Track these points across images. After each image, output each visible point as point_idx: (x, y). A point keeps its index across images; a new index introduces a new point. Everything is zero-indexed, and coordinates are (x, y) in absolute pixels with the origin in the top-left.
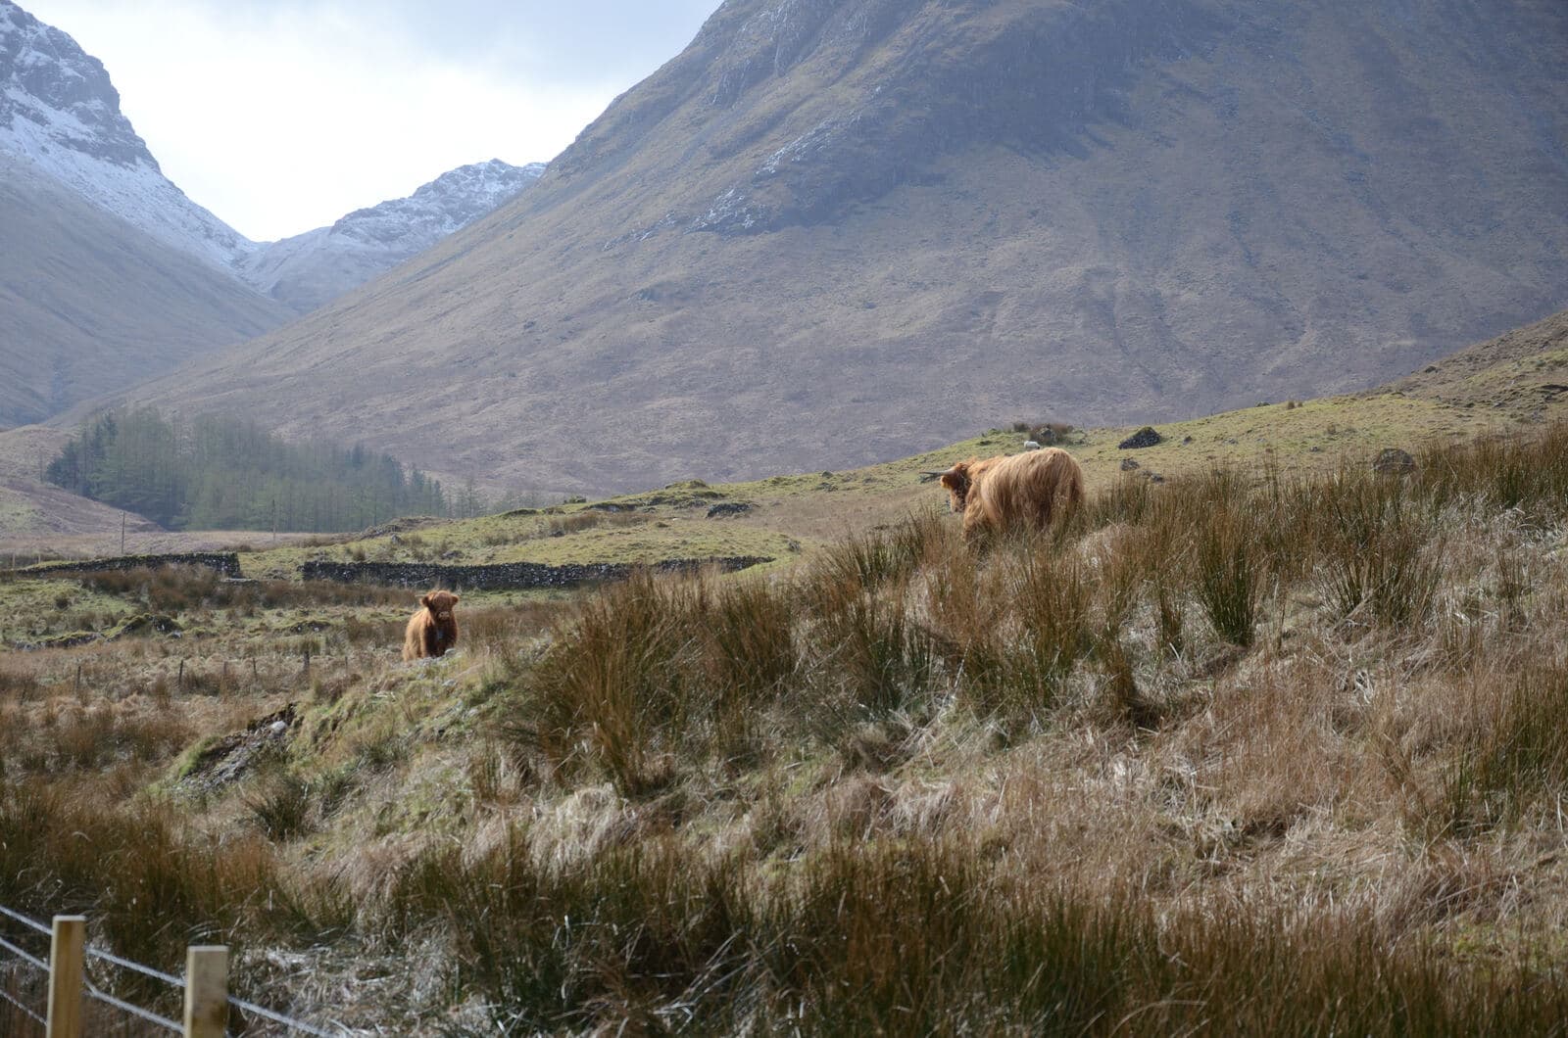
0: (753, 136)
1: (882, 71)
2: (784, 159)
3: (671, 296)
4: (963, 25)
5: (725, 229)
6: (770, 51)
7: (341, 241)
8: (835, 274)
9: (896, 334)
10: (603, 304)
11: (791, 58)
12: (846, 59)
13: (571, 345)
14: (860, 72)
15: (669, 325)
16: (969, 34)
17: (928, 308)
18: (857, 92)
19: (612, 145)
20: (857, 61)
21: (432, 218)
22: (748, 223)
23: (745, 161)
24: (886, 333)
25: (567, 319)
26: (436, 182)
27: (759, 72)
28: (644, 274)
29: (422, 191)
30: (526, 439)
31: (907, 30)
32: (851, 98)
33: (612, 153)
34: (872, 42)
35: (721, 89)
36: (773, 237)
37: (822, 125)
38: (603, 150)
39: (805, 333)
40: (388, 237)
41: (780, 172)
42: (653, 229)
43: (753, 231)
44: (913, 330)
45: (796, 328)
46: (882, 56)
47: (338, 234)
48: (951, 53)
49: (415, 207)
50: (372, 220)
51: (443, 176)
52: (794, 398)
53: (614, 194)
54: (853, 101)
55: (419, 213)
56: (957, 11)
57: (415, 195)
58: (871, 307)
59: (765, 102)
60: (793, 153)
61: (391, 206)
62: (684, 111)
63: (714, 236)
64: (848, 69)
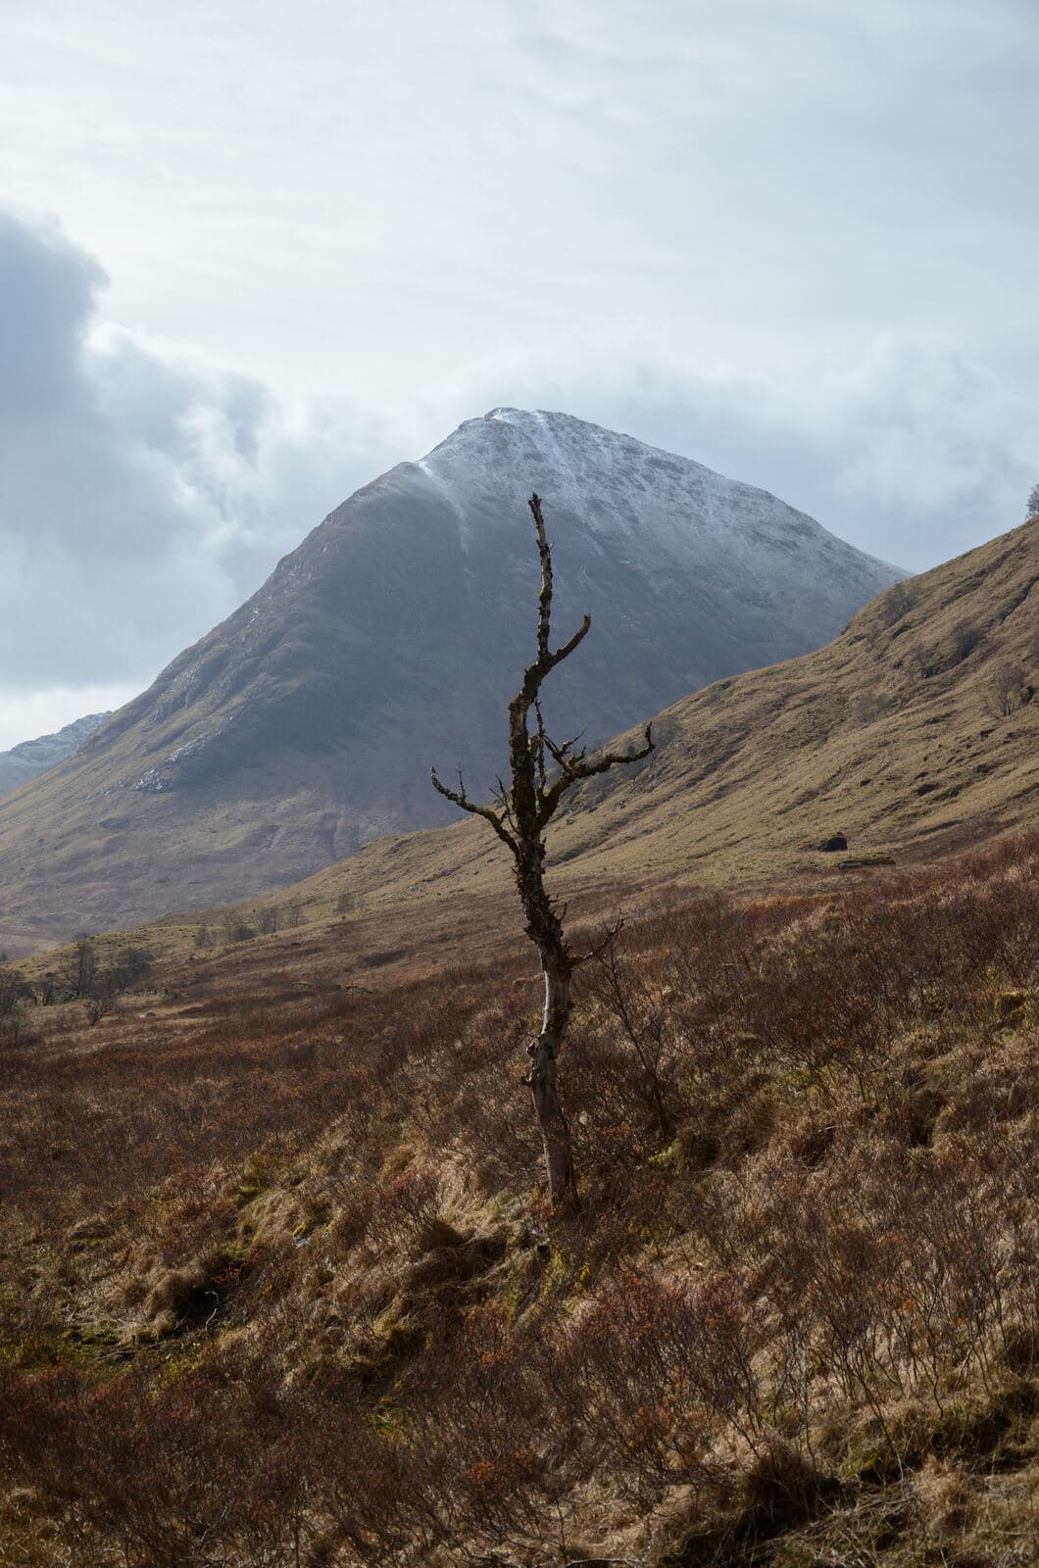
0: (167, 741)
1: (235, 708)
2: (181, 754)
3: (114, 826)
4: (278, 685)
5: (148, 790)
6: (184, 694)
7: (14, 760)
8: (200, 814)
9: (223, 847)
10: (81, 829)
11: (193, 699)
12: (218, 701)
13: (57, 852)
14: (224, 708)
15: (110, 841)
16: (279, 691)
17: (239, 834)
18: (221, 719)
19: (103, 740)
20: (224, 702)
21: (68, 746)
22: (159, 787)
23: (161, 754)
24: (219, 847)
25: (61, 837)
26: (73, 724)
27: (178, 704)
28: (103, 813)
29: (65, 730)
30: (18, 905)
31: (249, 687)
32: (218, 721)
33: (103, 745)
34: (232, 693)
35: (159, 714)
36: (170, 794)
37: (201, 736)
38: (99, 743)
39: (178, 846)
40: (41, 757)
41: (178, 761)
42: (112, 789)
43: (161, 791)
44: (231, 845)
45: (174, 843)
46: (236, 700)
47: (12, 756)
48: (269, 700)
49: (59, 739)
50: (34, 747)
51: (77, 721)
52: (159, 881)
53: (97, 769)
54: (218, 724)
55: (61, 743)
56: (274, 678)
57: (60, 733)
58: (215, 832)
59: (177, 721)
60: (184, 751)
61: (45, 739)
62: (143, 723)
63: (141, 794)
64: (218, 707)
